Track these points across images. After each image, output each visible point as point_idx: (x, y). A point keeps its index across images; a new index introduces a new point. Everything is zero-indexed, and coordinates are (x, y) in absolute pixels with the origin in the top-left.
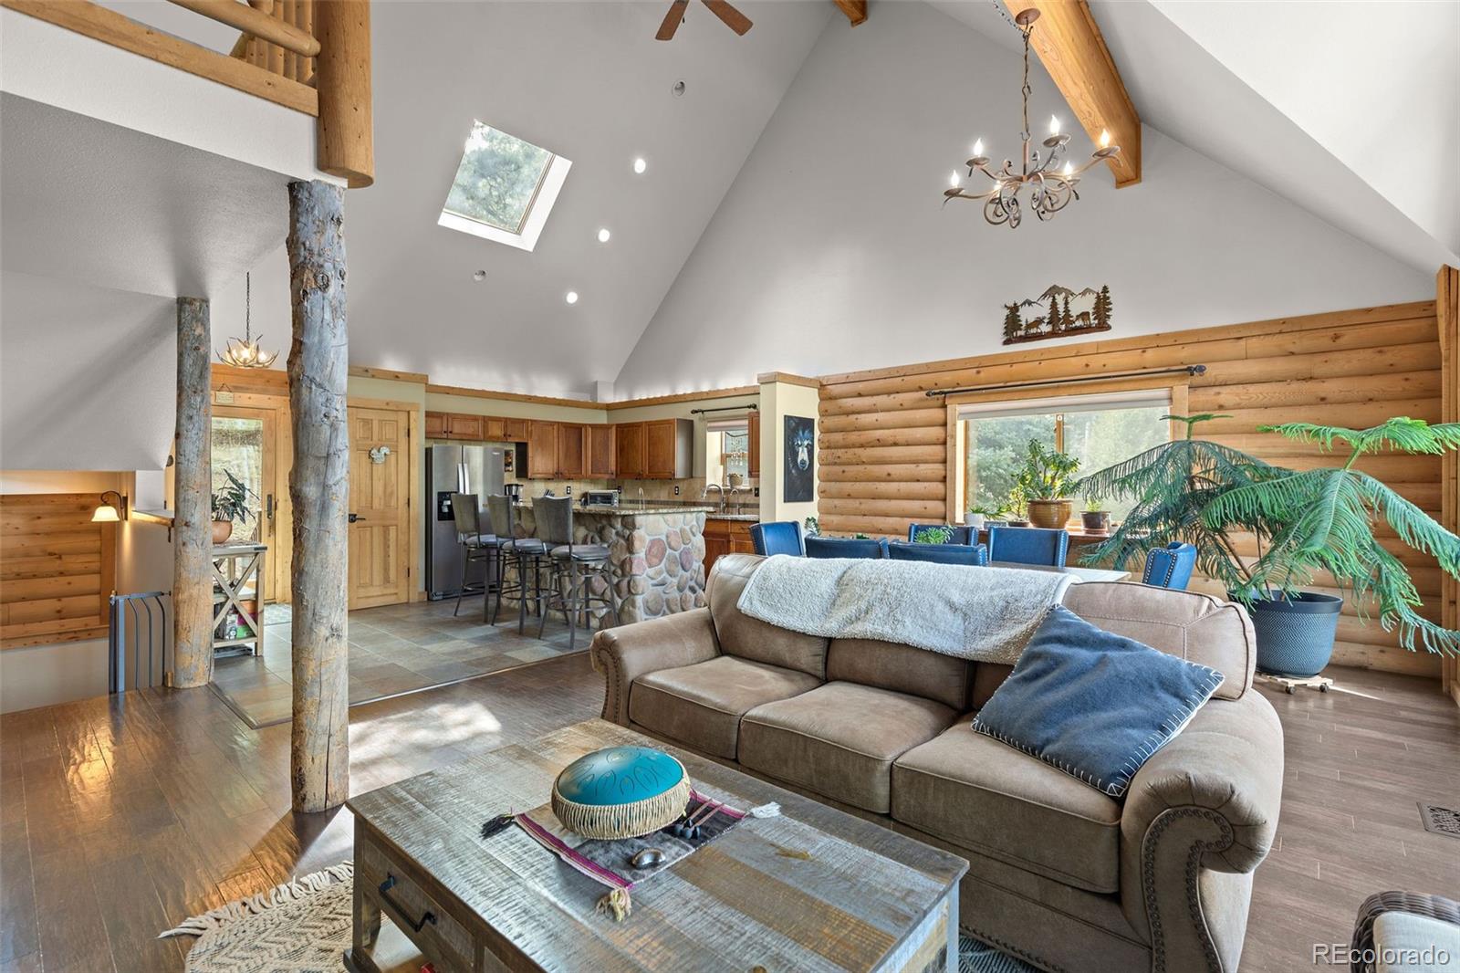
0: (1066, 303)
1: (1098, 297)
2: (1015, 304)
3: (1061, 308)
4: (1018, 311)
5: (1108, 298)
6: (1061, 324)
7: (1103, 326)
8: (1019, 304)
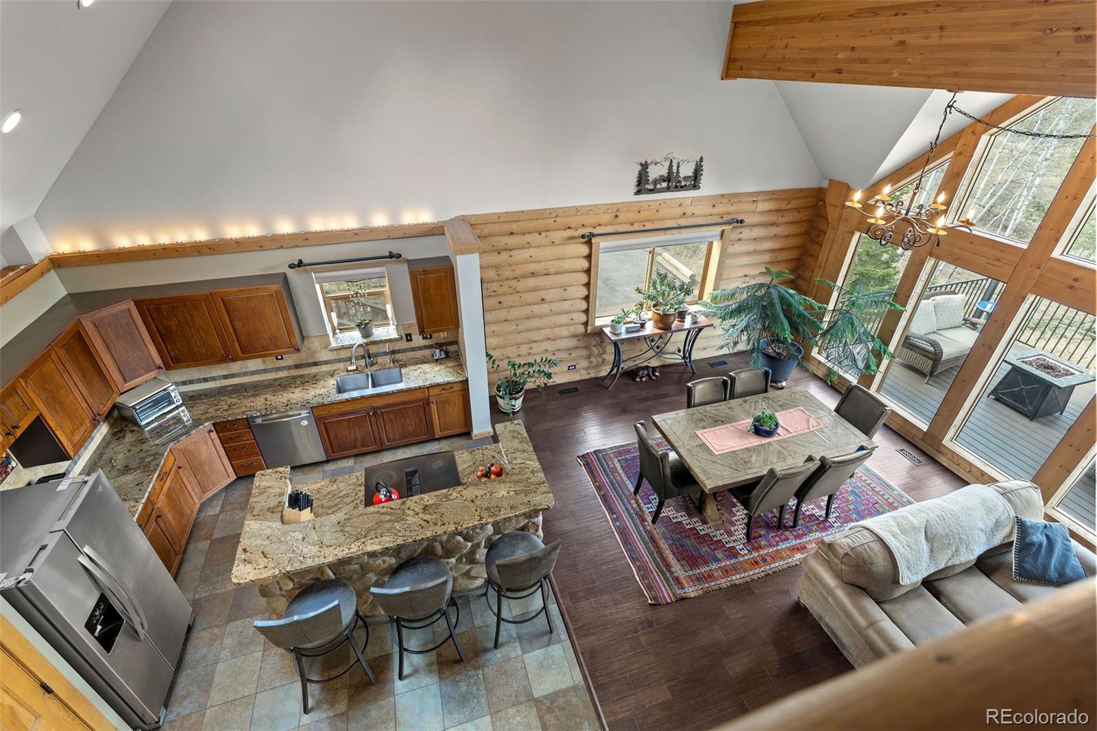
0: (678, 166)
1: (696, 165)
2: (646, 162)
3: (675, 169)
4: (647, 168)
5: (702, 166)
6: (672, 181)
7: (695, 186)
8: (649, 162)
